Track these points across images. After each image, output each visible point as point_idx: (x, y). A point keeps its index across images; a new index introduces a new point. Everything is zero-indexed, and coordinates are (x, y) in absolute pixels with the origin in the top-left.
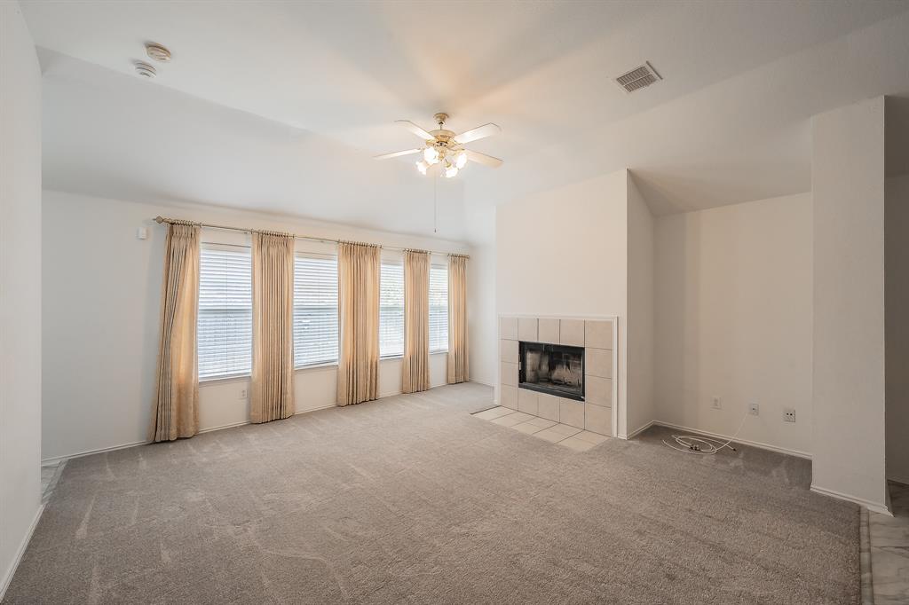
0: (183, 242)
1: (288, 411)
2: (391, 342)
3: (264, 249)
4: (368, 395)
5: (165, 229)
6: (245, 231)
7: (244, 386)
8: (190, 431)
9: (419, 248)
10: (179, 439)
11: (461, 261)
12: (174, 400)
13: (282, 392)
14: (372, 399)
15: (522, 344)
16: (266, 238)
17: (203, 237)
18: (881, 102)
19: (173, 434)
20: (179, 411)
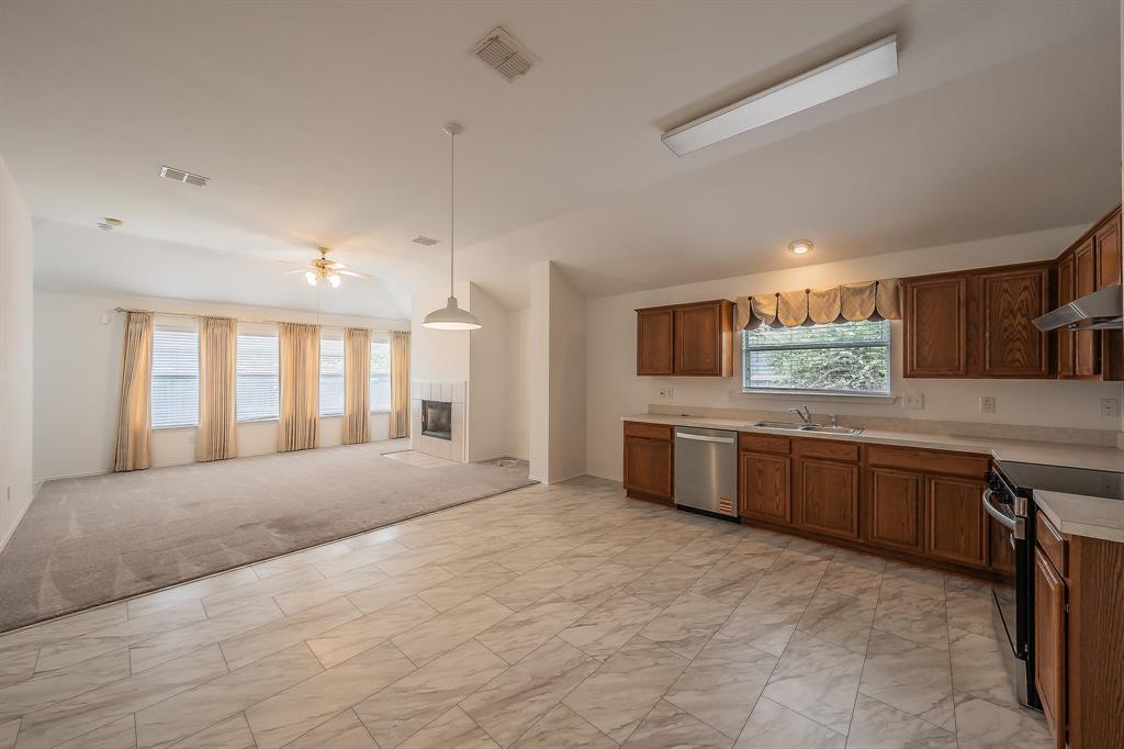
0: (138, 326)
1: (231, 452)
2: (331, 401)
3: (210, 330)
4: (307, 444)
5: (124, 316)
6: (194, 317)
7: (192, 433)
8: (144, 464)
9: (361, 327)
10: (135, 470)
11: (401, 337)
12: (131, 440)
13: (225, 439)
14: (311, 445)
15: (424, 402)
16: (211, 321)
17: (155, 322)
18: (547, 264)
19: (130, 467)
20: (135, 451)
